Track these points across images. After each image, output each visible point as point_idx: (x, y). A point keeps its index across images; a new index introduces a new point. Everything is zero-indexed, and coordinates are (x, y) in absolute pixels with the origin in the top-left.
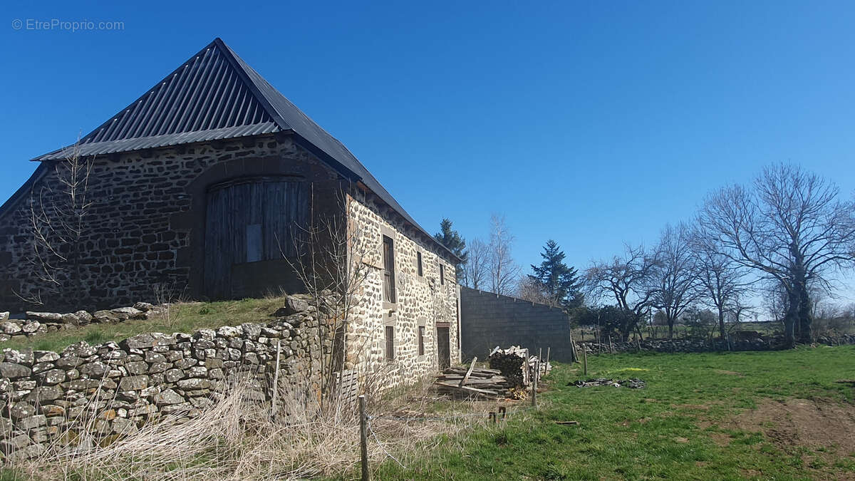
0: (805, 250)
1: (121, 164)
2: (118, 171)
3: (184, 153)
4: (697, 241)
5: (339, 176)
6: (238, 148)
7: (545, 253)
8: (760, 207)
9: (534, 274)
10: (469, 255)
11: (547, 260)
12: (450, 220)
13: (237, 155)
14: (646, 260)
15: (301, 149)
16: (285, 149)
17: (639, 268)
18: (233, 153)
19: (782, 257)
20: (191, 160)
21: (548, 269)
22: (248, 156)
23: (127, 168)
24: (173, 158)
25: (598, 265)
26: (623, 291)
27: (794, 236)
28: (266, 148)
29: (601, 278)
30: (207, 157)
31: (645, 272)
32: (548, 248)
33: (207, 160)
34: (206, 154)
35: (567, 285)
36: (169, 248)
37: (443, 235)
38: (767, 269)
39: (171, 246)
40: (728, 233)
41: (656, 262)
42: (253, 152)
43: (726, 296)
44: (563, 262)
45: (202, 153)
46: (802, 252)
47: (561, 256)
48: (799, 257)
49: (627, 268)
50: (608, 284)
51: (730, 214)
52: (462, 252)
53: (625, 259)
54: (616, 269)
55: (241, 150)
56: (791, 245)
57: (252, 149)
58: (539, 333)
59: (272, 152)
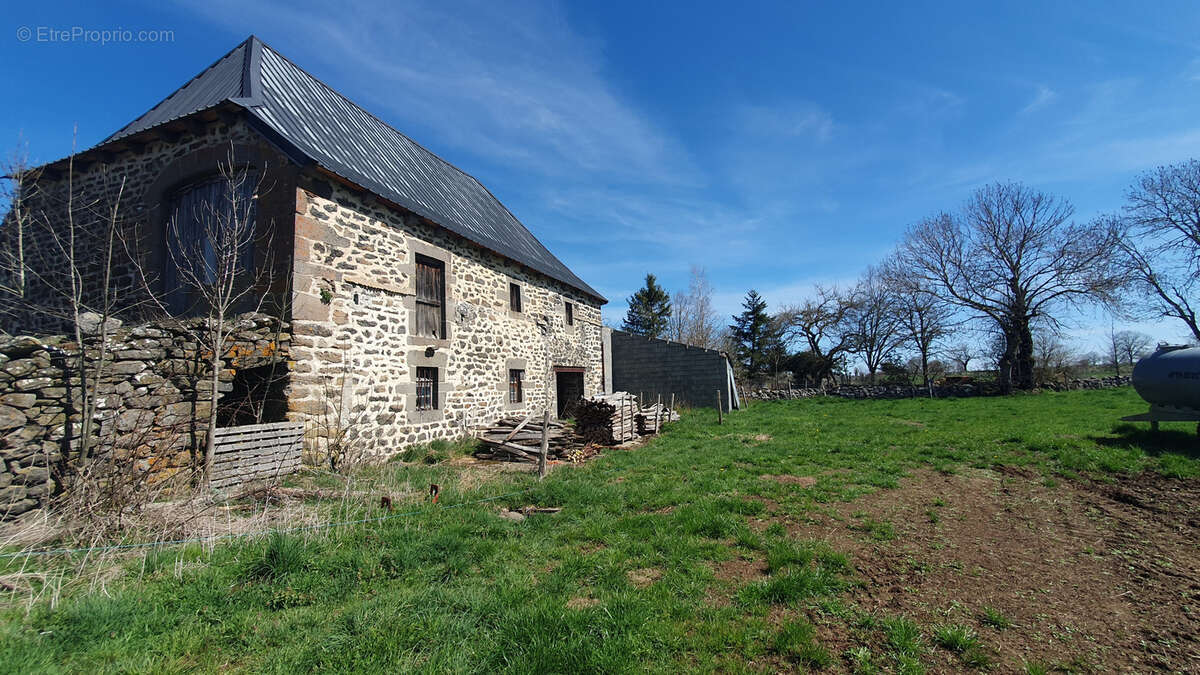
0: (1028, 285)
1: (89, 175)
2: (87, 183)
3: (142, 153)
4: (899, 279)
5: (289, 160)
6: (191, 140)
7: (746, 303)
8: (972, 236)
9: (735, 324)
10: (673, 307)
11: (749, 310)
12: (655, 275)
13: (191, 147)
14: (841, 303)
15: (253, 131)
16: (237, 133)
17: (831, 311)
18: (187, 146)
19: (999, 294)
20: (150, 161)
21: (750, 319)
22: (201, 148)
23: (94, 179)
24: (134, 160)
25: (788, 309)
26: (814, 336)
27: (1015, 268)
28: (218, 135)
29: (791, 323)
30: (164, 155)
31: (839, 316)
32: (750, 298)
33: (163, 159)
34: (164, 152)
35: (767, 334)
36: (127, 272)
37: (647, 289)
38: (980, 307)
39: (129, 270)
40: (933, 269)
41: (852, 305)
42: (205, 142)
43: (930, 338)
44: (764, 312)
45: (160, 150)
46: (1024, 287)
47: (763, 305)
48: (1020, 293)
49: (818, 311)
50: (798, 329)
51: (935, 247)
52: (666, 305)
53: (817, 301)
54: (807, 313)
55: (195, 141)
56: (1012, 280)
57: (203, 138)
58: (694, 378)
59: (223, 139)
